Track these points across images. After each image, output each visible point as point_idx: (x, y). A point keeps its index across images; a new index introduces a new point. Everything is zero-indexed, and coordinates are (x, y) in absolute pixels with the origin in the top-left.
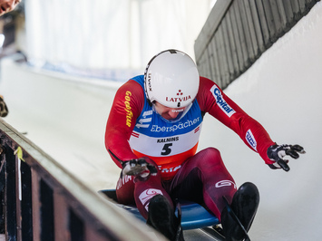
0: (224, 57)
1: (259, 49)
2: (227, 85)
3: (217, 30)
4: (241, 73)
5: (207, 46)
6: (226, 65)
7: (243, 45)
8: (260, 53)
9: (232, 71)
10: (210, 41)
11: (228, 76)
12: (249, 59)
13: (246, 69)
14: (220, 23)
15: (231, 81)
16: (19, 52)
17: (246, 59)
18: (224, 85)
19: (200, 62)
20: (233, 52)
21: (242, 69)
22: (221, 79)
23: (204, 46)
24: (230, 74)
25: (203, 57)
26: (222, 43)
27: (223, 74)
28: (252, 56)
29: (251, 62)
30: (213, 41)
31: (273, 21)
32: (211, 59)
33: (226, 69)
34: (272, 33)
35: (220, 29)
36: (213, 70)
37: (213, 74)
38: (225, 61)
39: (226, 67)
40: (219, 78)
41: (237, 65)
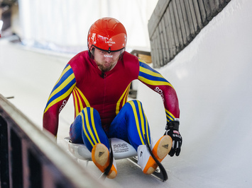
0: (172, 34)
1: (198, 26)
2: (174, 56)
3: (165, 11)
4: (185, 46)
5: (158, 25)
6: (173, 40)
7: (186, 23)
8: (199, 30)
9: (178, 45)
10: (160, 20)
11: (175, 49)
12: (190, 34)
13: (189, 42)
14: (168, 5)
15: (177, 53)
16: (14, 34)
17: (188, 34)
18: (172, 56)
19: (153, 38)
20: (178, 29)
21: (185, 43)
23: (156, 24)
24: (176, 47)
25: (155, 34)
26: (170, 22)
27: (171, 47)
28: (193, 32)
29: (192, 37)
30: (163, 20)
31: (208, 3)
32: (161, 35)
33: (173, 43)
34: (208, 13)
35: (168, 10)
36: (163, 44)
37: (163, 47)
38: (172, 36)
39: (173, 42)
40: (168, 51)
41: (181, 40)
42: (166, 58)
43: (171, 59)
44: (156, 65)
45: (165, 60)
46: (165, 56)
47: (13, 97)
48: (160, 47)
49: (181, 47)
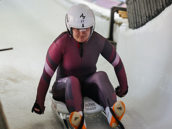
1: (163, 5)
4: (153, 17)
6: (144, 10)
8: (163, 8)
9: (147, 15)
11: (145, 18)
12: (157, 9)
13: (156, 15)
15: (147, 21)
17: (155, 9)
18: (143, 23)
19: (128, 2)
21: (153, 15)
22: (141, 18)
24: (146, 16)
27: (142, 15)
28: (159, 8)
29: (158, 12)
32: (135, 2)
33: (144, 13)
36: (136, 10)
37: (137, 13)
38: (143, 7)
39: (144, 11)
40: (140, 17)
42: (139, 23)
43: (143, 25)
44: (131, 26)
45: (138, 24)
46: (138, 21)
47: (12, 49)
48: (134, 12)
49: (150, 18)
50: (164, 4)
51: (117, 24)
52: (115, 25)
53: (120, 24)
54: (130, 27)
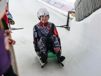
4: (87, 17)
7: (87, 8)
8: (92, 13)
9: (84, 16)
13: (88, 16)
15: (84, 18)
17: (88, 13)
21: (87, 16)
25: (77, 8)
28: (90, 13)
29: (89, 14)
30: (79, 4)
31: (95, 4)
32: (79, 10)
34: (95, 8)
39: (83, 14)
41: (86, 14)
43: (82, 20)
46: (80, 18)
47: (23, 28)
48: (78, 14)
49: (86, 17)
50: (92, 11)
51: (70, 19)
52: (69, 19)
53: (72, 19)
54: (76, 21)
